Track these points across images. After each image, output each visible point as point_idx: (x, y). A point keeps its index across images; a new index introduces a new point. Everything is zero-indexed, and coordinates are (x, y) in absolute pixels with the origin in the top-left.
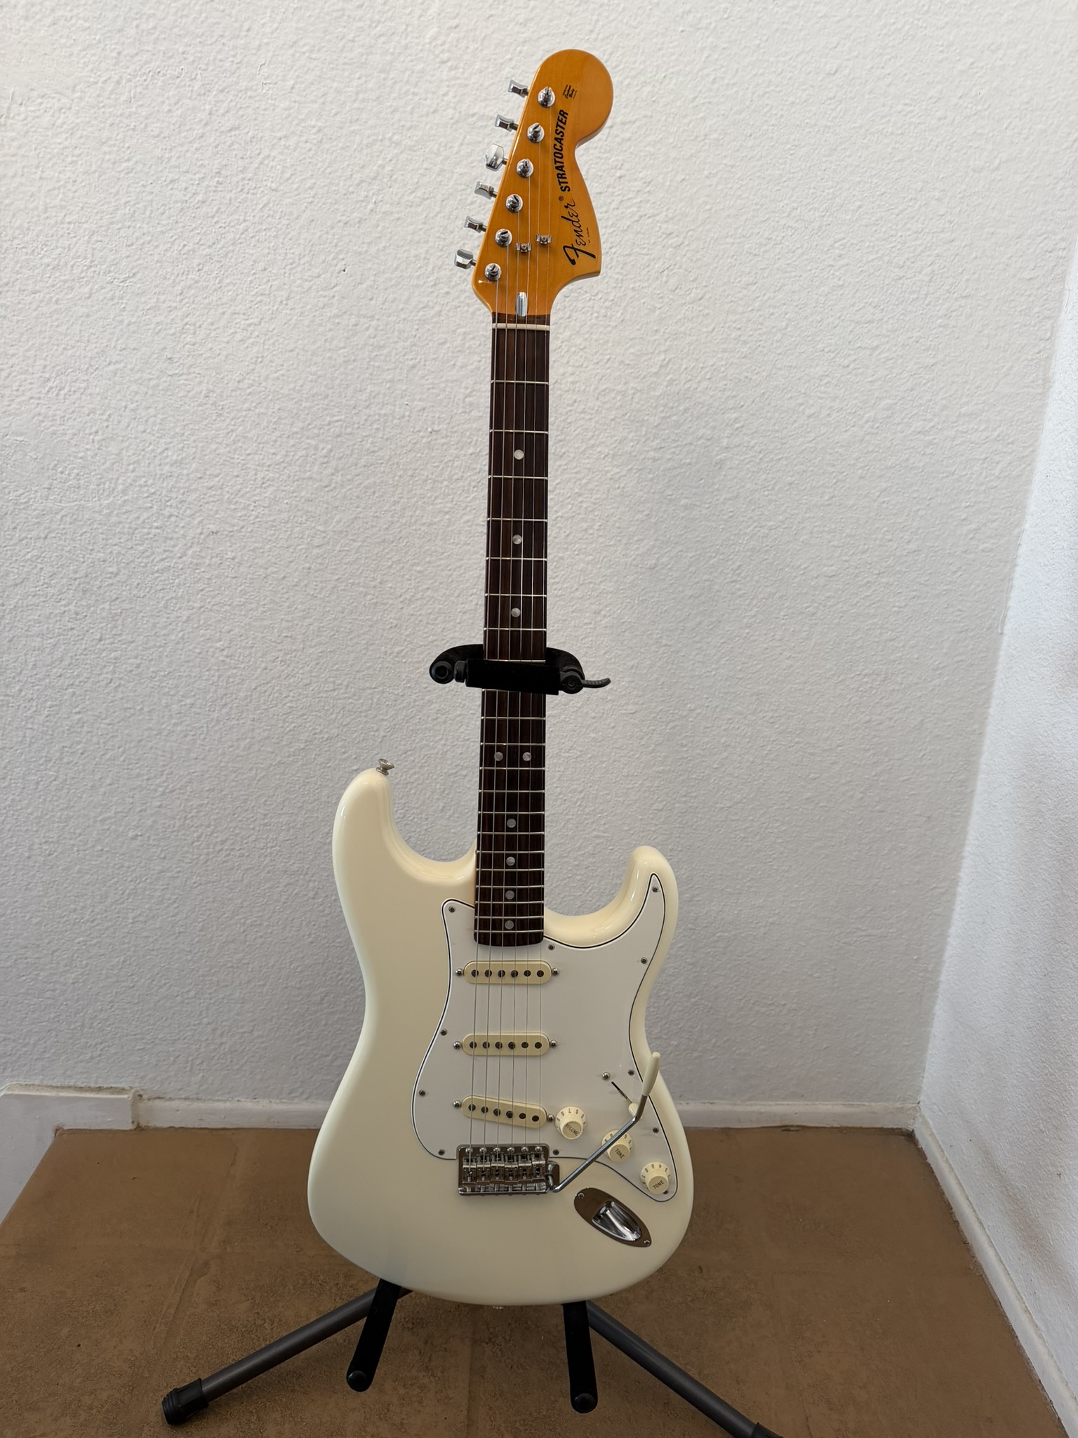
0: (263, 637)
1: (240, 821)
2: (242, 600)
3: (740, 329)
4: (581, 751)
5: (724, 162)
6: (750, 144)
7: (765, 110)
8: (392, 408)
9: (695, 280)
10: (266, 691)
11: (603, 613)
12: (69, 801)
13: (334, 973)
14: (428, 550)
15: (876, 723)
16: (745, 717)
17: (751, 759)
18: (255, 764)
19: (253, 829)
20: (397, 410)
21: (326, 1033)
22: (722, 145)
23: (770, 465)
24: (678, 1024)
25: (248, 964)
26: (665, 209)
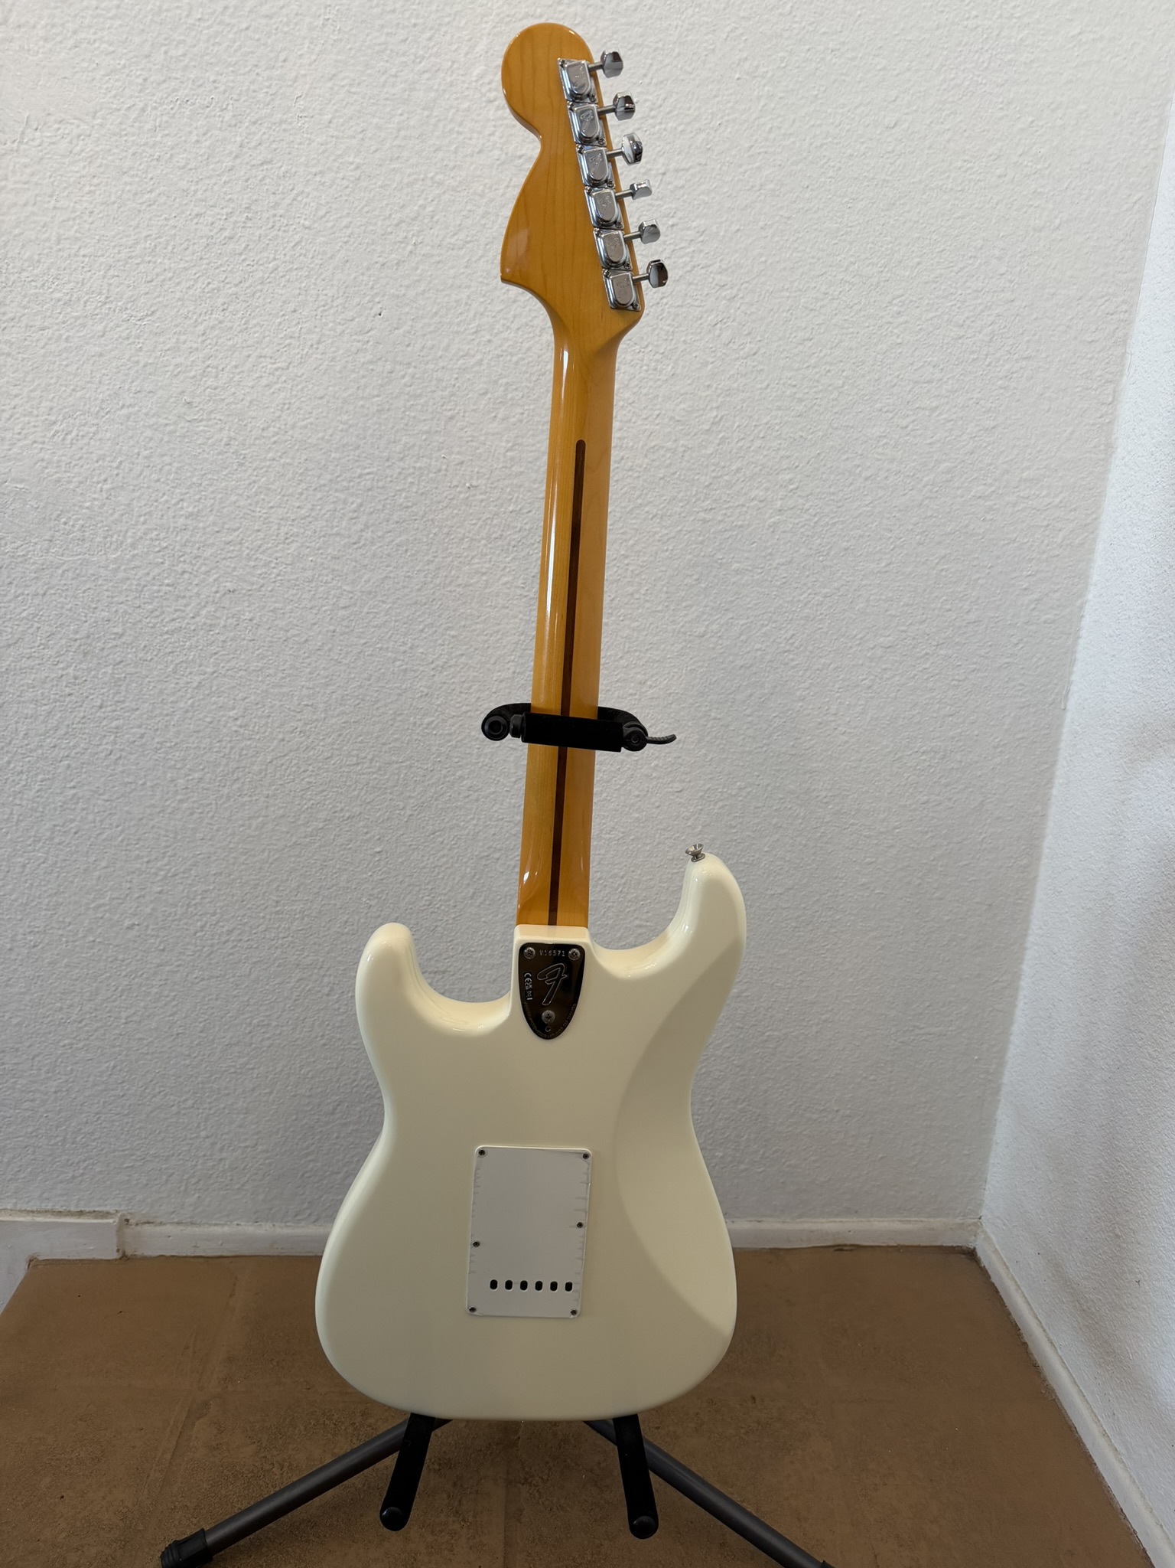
0: (281, 706)
1: (249, 909)
2: (260, 664)
3: (795, 386)
4: (623, 833)
5: (781, 213)
6: (807, 195)
7: (822, 163)
8: (428, 461)
9: (749, 334)
10: (282, 765)
11: (649, 683)
12: (59, 886)
13: (349, 1078)
14: (462, 613)
15: (935, 803)
16: (798, 797)
17: (804, 842)
18: (268, 845)
19: (264, 917)
20: (433, 463)
21: (338, 1147)
22: (778, 196)
23: (826, 529)
24: (724, 1133)
25: (253, 1069)
26: (719, 259)
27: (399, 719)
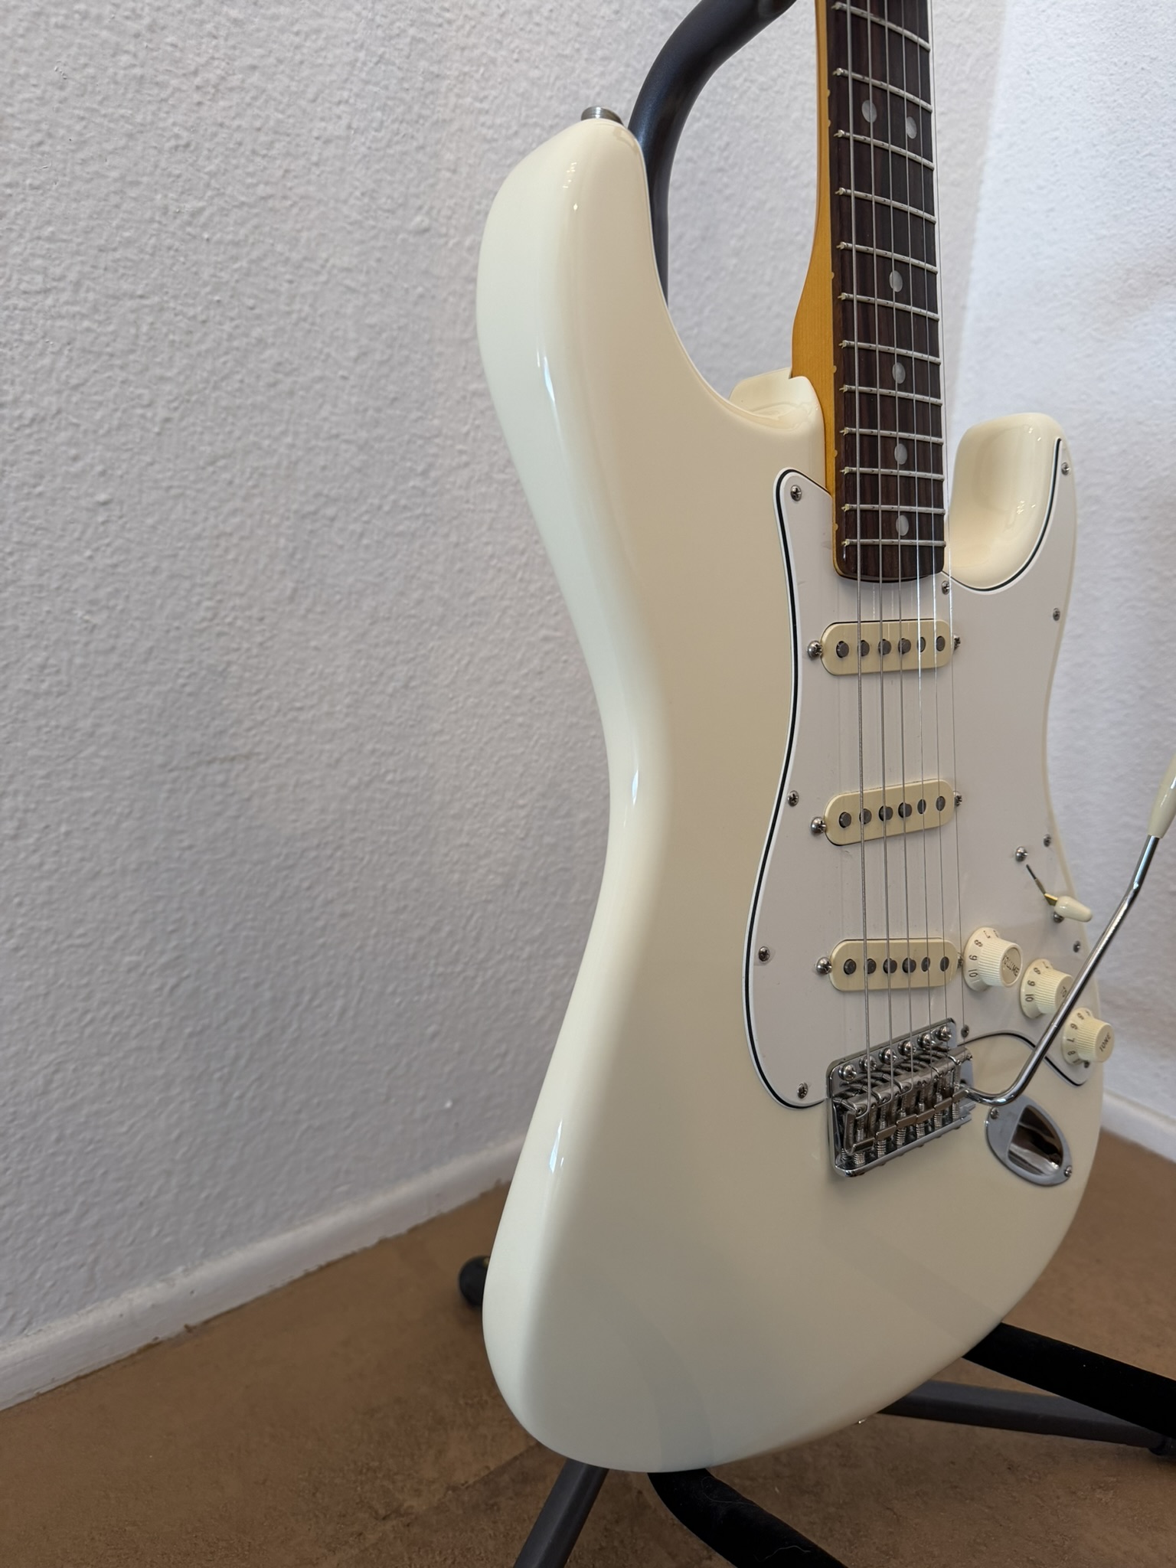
27: (133, 192)
